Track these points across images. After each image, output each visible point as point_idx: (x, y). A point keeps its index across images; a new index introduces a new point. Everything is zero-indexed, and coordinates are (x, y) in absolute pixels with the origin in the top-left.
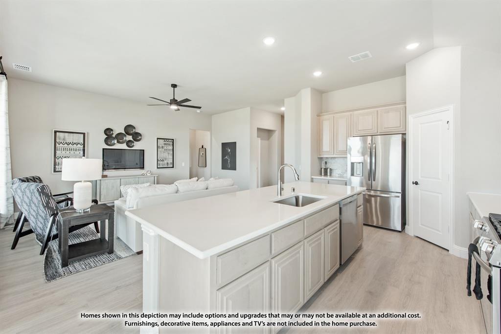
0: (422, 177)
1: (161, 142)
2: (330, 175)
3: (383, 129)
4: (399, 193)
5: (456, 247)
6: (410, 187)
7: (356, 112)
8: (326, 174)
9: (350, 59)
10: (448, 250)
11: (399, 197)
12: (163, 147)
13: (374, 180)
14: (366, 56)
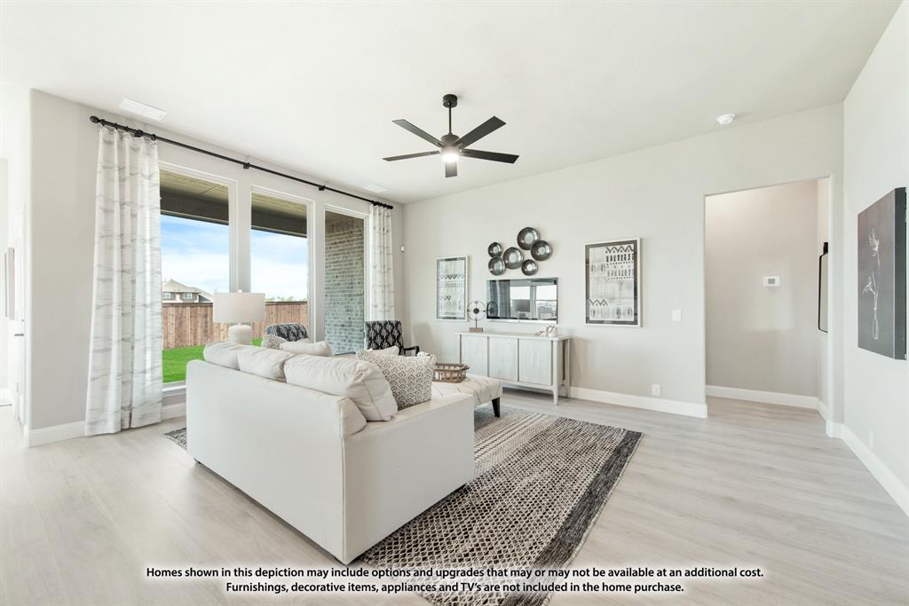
1: (598, 255)
12: (602, 268)
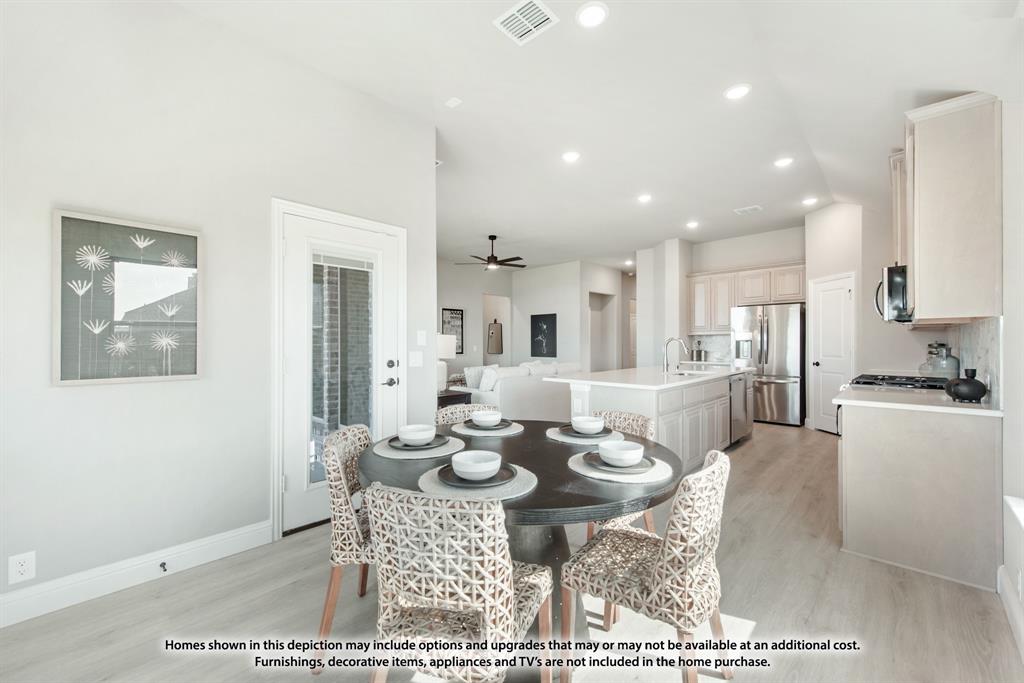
0: (823, 356)
2: (706, 359)
3: (777, 297)
4: (798, 377)
6: (810, 369)
8: (699, 359)
11: (797, 382)
13: (767, 362)
14: (756, 209)
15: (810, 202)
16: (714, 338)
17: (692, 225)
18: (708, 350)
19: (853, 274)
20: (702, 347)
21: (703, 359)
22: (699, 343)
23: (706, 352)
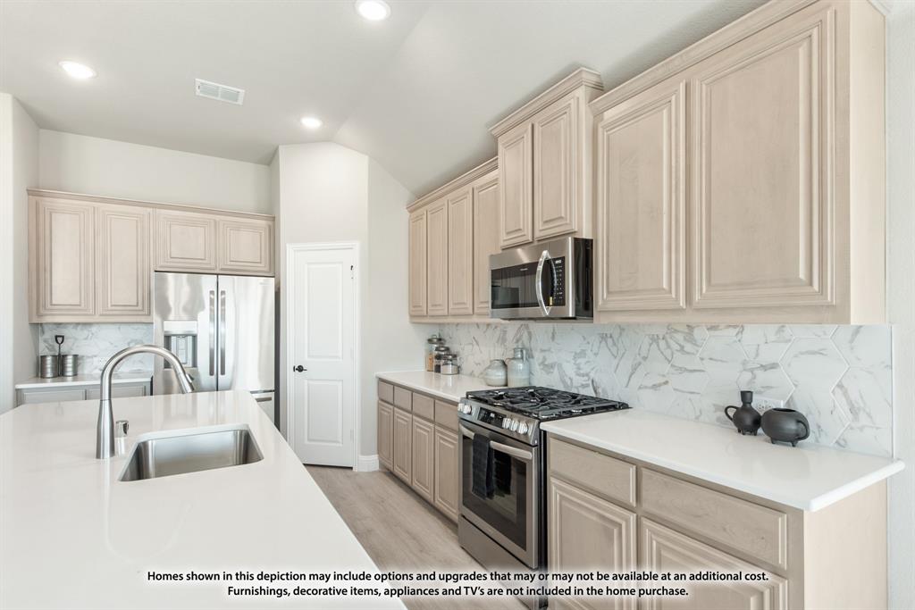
0: (309, 356)
2: (75, 374)
3: (229, 263)
4: (271, 391)
5: (363, 458)
6: (289, 376)
7: (163, 211)
8: (60, 372)
9: (197, 84)
10: (351, 468)
11: (270, 399)
13: (223, 373)
14: (235, 96)
15: (311, 123)
16: (94, 329)
17: (78, 71)
18: (80, 353)
19: (357, 245)
20: (65, 348)
21: (69, 371)
22: (59, 339)
23: (76, 357)
